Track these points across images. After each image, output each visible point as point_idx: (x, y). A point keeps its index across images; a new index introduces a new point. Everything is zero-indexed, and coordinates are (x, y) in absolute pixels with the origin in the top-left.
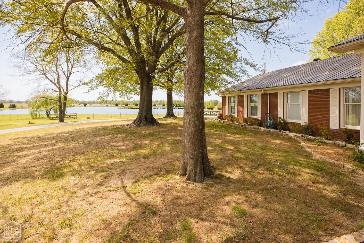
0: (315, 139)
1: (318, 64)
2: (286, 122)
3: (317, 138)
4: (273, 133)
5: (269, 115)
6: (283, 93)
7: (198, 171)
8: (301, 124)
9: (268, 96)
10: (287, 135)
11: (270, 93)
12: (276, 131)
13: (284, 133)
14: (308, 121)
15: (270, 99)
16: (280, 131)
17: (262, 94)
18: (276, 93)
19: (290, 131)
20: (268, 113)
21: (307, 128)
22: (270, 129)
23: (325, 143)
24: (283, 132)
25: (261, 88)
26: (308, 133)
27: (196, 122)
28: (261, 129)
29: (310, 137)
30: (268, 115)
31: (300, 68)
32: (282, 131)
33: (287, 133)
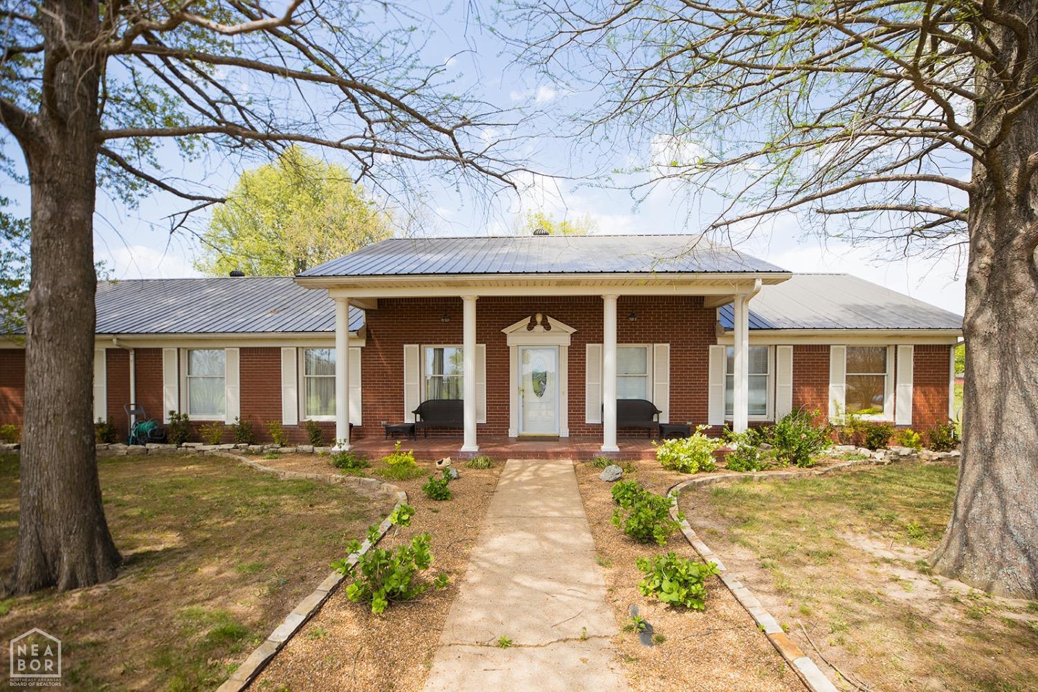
0: (262, 450)
1: (242, 285)
2: (191, 422)
3: (265, 447)
4: (159, 453)
5: (136, 408)
6: (176, 350)
7: (101, 557)
8: (224, 422)
9: (132, 358)
10: (199, 451)
11: (136, 350)
12: (168, 446)
13: (189, 449)
14: (241, 413)
15: (135, 365)
16: (179, 445)
17: (108, 350)
18: (156, 349)
19: (205, 442)
20: (132, 401)
21: (243, 429)
22: (148, 446)
23: (280, 453)
24: (187, 447)
25: (109, 333)
26: (244, 440)
27: (84, 438)
28: (119, 449)
29: (251, 447)
30: (133, 408)
31: (201, 288)
32: (184, 444)
33: (199, 446)
